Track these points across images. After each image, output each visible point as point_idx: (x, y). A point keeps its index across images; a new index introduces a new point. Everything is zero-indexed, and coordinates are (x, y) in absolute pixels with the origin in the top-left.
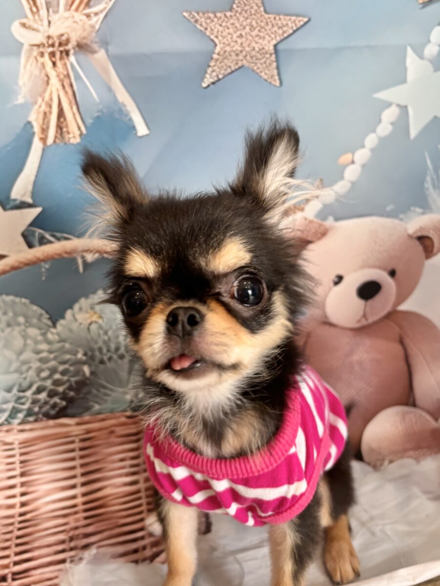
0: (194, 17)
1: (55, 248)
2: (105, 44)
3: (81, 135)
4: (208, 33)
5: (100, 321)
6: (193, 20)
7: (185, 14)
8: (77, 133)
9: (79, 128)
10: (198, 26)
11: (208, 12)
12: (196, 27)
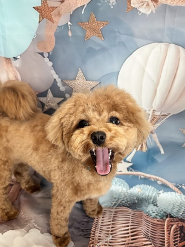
0: (182, 130)
1: (134, 173)
2: (157, 133)
3: (146, 150)
5: (141, 192)
6: (182, 131)
7: (180, 129)
8: (145, 150)
9: (146, 149)
10: (183, 132)
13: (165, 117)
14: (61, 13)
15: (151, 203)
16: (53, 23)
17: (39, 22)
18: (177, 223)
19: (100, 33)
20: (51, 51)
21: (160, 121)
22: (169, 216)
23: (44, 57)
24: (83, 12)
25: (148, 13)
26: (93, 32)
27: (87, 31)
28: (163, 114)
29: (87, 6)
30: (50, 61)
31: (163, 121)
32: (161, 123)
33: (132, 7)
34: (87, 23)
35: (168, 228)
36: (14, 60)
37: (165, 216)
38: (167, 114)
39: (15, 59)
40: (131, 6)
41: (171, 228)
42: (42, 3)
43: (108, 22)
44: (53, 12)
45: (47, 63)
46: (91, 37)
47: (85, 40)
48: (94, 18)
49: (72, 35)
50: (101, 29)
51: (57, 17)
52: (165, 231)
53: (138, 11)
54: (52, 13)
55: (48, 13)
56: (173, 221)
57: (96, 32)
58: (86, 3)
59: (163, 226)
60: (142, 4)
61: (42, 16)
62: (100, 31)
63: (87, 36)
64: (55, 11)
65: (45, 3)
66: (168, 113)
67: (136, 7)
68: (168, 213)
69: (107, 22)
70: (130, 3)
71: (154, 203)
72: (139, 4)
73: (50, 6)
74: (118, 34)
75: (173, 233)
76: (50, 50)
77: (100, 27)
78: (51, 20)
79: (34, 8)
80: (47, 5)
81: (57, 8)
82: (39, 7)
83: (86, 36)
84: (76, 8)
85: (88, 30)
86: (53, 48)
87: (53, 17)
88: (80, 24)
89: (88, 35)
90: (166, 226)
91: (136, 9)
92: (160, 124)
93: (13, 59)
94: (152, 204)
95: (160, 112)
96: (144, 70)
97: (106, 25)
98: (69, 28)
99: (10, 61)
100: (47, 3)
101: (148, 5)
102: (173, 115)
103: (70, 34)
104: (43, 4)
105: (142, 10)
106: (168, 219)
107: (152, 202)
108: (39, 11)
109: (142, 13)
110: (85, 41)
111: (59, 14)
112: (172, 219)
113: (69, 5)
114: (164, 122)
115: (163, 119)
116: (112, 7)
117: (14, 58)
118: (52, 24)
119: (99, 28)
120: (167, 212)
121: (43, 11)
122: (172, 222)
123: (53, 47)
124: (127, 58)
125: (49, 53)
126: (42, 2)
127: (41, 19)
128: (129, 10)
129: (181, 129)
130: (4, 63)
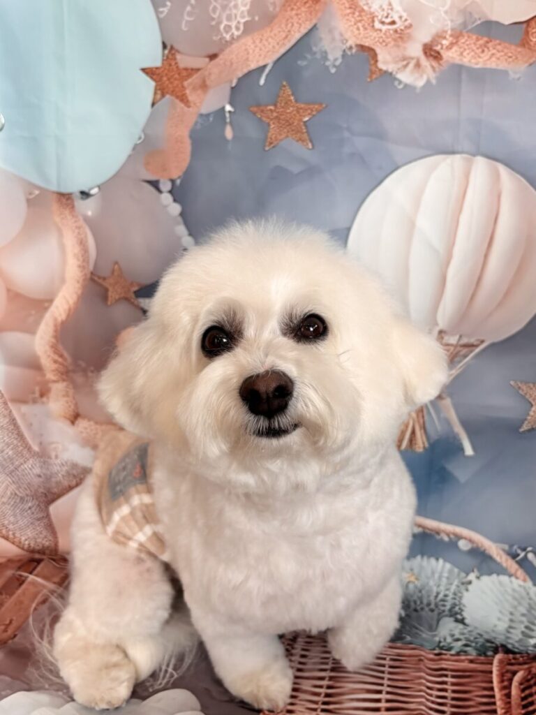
0: (518, 385)
2: (451, 395)
3: (424, 447)
4: (527, 397)
5: (416, 582)
6: (516, 387)
10: (520, 392)
11: (529, 383)
12: (518, 393)
13: (471, 352)
14: (208, 82)
15: (446, 616)
16: (189, 107)
17: (153, 104)
18: (526, 666)
19: (305, 131)
20: (179, 177)
21: (460, 362)
22: (500, 649)
23: (160, 191)
24: (262, 82)
25: (420, 83)
26: (285, 130)
27: (272, 126)
28: (465, 341)
29: (273, 67)
30: (175, 200)
31: (466, 363)
32: (461, 367)
33: (381, 70)
34: (272, 108)
35: (502, 681)
36: (82, 198)
37: (492, 649)
38: (475, 343)
39: (84, 197)
40: (377, 67)
41: (511, 680)
42: (163, 60)
43: (324, 106)
44: (190, 80)
45: (166, 207)
46: (281, 140)
47: (267, 148)
48: (289, 95)
49: (234, 137)
50: (305, 122)
51: (199, 92)
52: (496, 690)
53: (396, 79)
54: (186, 84)
55: (176, 82)
56: (513, 661)
57: (293, 131)
58: (270, 61)
59: (489, 675)
60: (405, 63)
61: (161, 91)
62: (304, 127)
63: (271, 139)
64: (195, 79)
65: (171, 59)
66: (478, 340)
67: (390, 70)
68: (498, 643)
69: (321, 104)
70: (376, 61)
71: (457, 613)
72: (396, 62)
73: (182, 65)
74: (346, 134)
75: (520, 693)
76: (176, 173)
77: (304, 116)
78: (183, 99)
79: (144, 70)
80: (176, 63)
81: (200, 73)
82: (157, 68)
83: (269, 140)
84: (245, 71)
85: (274, 123)
86: (184, 169)
87: (188, 92)
88: (255, 109)
89: (274, 136)
90: (497, 675)
91: (391, 74)
92: (458, 372)
93: (79, 195)
94: (451, 616)
95: (457, 337)
96: (412, 225)
97: (319, 112)
98: (228, 120)
99: (69, 202)
100: (175, 59)
101: (418, 65)
102: (493, 345)
103: (229, 133)
104: (165, 62)
105: (406, 77)
106: (498, 657)
107: (450, 610)
108: (154, 77)
109: (406, 86)
110: (264, 150)
111: (204, 86)
112: (511, 656)
113: (228, 63)
114: (468, 366)
115: (465, 356)
116: (333, 71)
117: (83, 193)
118: (186, 109)
119: (301, 120)
120: (493, 640)
121: (165, 79)
122: (512, 664)
123: (185, 165)
124: (368, 195)
125: (173, 181)
126: (165, 58)
127: (159, 96)
128: (374, 76)
129: (516, 382)
130: (55, 207)
